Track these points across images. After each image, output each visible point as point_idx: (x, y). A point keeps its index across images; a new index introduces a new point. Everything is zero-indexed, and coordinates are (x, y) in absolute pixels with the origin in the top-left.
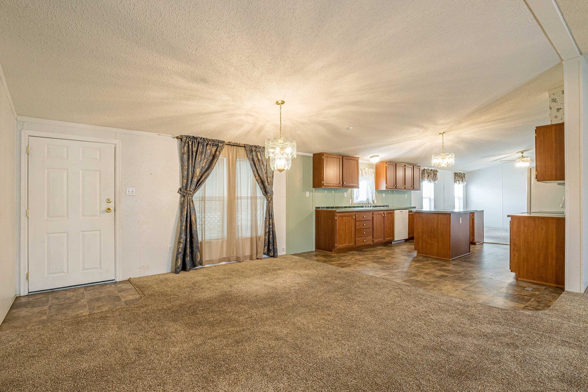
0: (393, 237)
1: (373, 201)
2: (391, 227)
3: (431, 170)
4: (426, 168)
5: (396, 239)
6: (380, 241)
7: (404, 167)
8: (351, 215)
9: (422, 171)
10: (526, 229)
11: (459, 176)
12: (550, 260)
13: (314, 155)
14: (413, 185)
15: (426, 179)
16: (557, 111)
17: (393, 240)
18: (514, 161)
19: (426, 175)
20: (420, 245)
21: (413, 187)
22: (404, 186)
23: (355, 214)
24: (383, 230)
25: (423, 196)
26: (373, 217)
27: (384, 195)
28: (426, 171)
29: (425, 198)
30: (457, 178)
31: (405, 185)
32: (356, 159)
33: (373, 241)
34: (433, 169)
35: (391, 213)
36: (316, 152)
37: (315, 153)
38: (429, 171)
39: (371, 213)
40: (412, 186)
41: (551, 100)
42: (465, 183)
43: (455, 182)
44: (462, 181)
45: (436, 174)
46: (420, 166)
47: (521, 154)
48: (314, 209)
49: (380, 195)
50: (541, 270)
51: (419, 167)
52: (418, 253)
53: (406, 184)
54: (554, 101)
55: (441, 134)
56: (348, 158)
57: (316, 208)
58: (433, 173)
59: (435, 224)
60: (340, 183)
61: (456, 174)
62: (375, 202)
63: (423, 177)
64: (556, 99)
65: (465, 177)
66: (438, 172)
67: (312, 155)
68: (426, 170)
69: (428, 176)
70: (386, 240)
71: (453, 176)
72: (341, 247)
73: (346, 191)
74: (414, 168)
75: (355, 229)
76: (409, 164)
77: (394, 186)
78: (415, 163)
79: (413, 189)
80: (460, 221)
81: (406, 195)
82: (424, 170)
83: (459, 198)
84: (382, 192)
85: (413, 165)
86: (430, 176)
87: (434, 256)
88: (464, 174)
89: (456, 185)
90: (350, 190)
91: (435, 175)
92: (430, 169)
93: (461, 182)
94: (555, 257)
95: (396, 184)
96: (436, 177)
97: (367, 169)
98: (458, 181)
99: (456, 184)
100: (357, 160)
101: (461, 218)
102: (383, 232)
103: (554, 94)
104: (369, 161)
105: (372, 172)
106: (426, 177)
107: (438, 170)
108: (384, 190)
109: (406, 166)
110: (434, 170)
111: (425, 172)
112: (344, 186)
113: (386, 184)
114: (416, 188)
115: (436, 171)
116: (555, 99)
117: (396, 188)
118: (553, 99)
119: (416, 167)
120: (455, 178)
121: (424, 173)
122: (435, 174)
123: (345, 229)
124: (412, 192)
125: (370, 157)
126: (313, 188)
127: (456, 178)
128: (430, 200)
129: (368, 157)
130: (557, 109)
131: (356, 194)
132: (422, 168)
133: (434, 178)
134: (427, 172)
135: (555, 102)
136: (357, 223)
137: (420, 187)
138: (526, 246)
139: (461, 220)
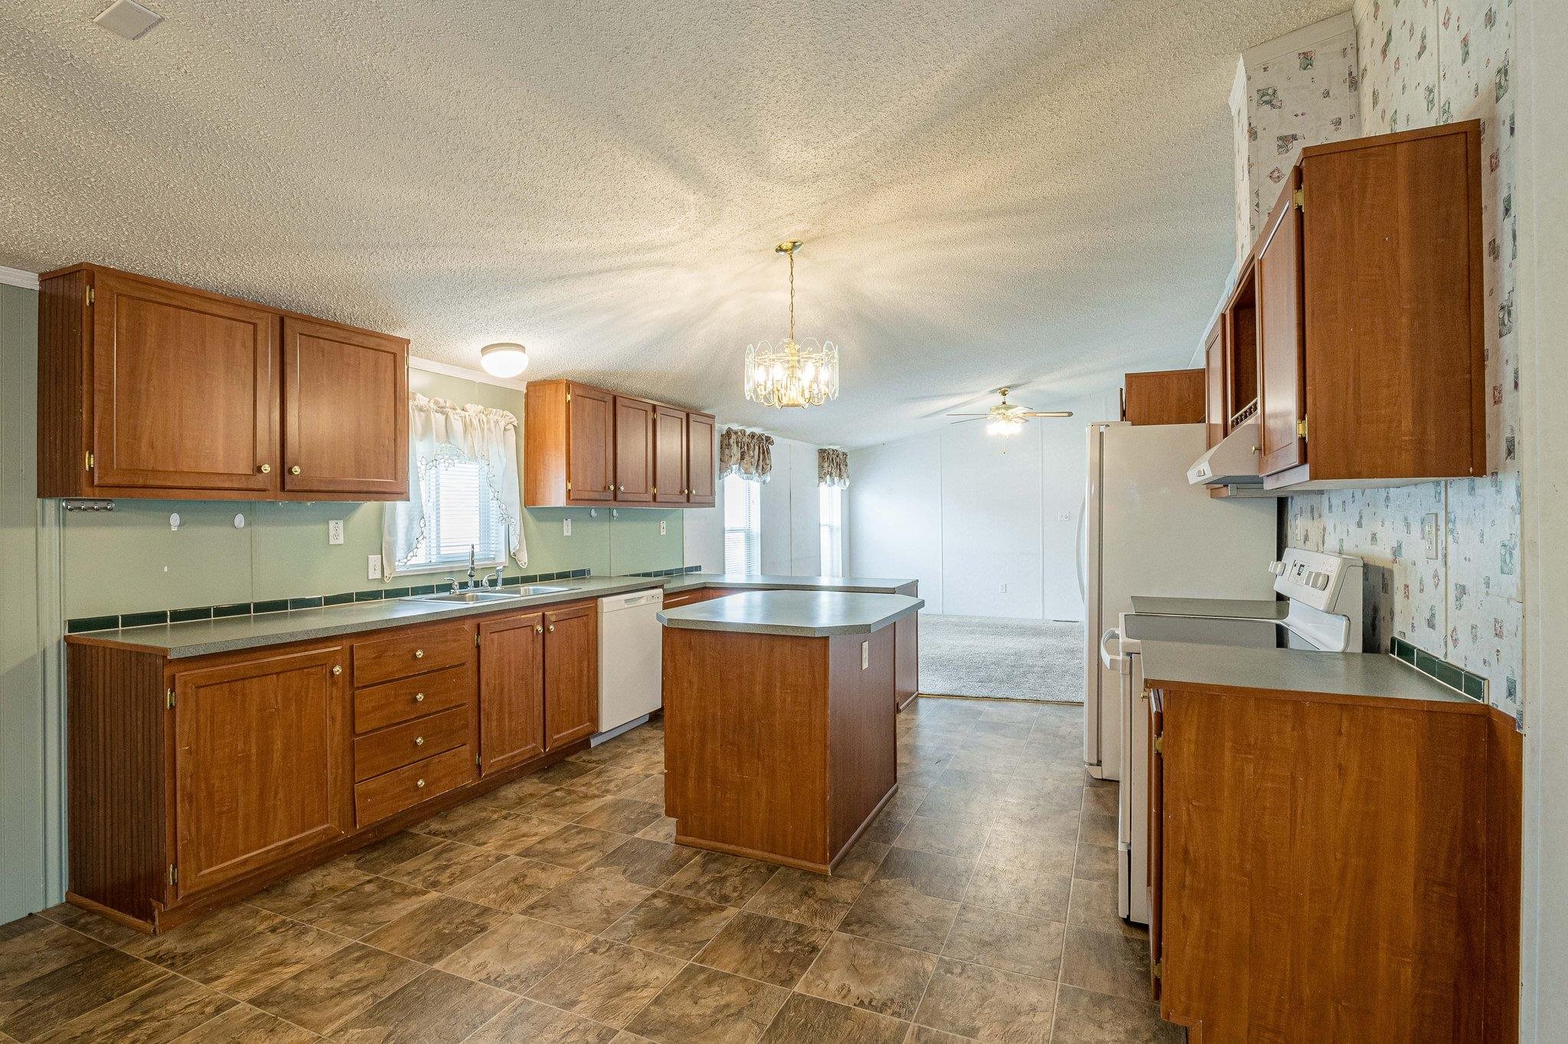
0: (595, 719)
1: (513, 558)
2: (580, 678)
3: (753, 436)
4: (735, 427)
5: (606, 725)
6: (516, 760)
7: (650, 414)
8: (309, 657)
9: (722, 436)
10: (1250, 769)
11: (832, 462)
12: (1382, 956)
13: (45, 278)
14: (688, 487)
15: (734, 467)
16: (1280, 147)
17: (595, 732)
18: (983, 416)
19: (736, 451)
20: (691, 795)
21: (688, 496)
22: (651, 490)
23: (352, 648)
24: (538, 698)
25: (727, 526)
26: (478, 647)
27: (567, 528)
28: (734, 437)
29: (732, 531)
30: (826, 465)
31: (655, 485)
32: (394, 348)
33: (479, 767)
34: (758, 431)
35: (585, 610)
36: (62, 260)
37: (53, 268)
38: (746, 440)
39: (468, 626)
40: (682, 492)
41: (1256, 96)
42: (848, 483)
43: (821, 478)
44: (840, 476)
45: (768, 449)
46: (713, 417)
47: (1001, 398)
48: (55, 632)
49: (550, 527)
50: (1332, 1015)
51: (709, 421)
52: (683, 829)
53: (658, 482)
54: (1266, 102)
55: (786, 251)
56: (325, 332)
57: (74, 625)
58: (757, 447)
59: (758, 689)
60: (259, 470)
61: (823, 454)
62: (523, 558)
63: (726, 458)
64: (1275, 91)
65: (846, 466)
66: (772, 443)
67: (30, 281)
68: (736, 433)
69: (742, 458)
70: (557, 744)
71: (813, 459)
72: (220, 877)
73: (344, 515)
74: (692, 424)
75: (353, 732)
76: (677, 406)
77: (606, 488)
78: (694, 401)
79: (688, 501)
80: (864, 657)
81: (663, 524)
82: (729, 433)
83: (832, 530)
84: (554, 515)
85: (688, 411)
86: (747, 457)
87: (753, 848)
88: (844, 454)
89: (824, 488)
90: (369, 507)
91: (764, 453)
92: (748, 431)
93: (836, 479)
94: (1410, 943)
95: (615, 483)
96: (768, 461)
97: (473, 409)
98: (828, 477)
99: (822, 484)
100: (395, 355)
101: (866, 645)
102: (538, 711)
103: (1265, 69)
104: (475, 368)
105: (502, 424)
106: (734, 459)
107: (774, 438)
108: (562, 506)
109: (659, 412)
110: (760, 437)
111: (732, 441)
112: (287, 487)
113: (568, 479)
114: (697, 499)
115: (768, 439)
116: (1270, 91)
117: (615, 499)
118: (1262, 93)
119: (700, 418)
120: (821, 467)
121: (729, 444)
122: (763, 449)
123: (265, 752)
124: (688, 512)
125: (485, 350)
126: (42, 493)
127: (823, 467)
128: (749, 538)
129: (470, 348)
130: (1280, 138)
131: (409, 529)
132: (721, 427)
133: (761, 463)
134: (737, 443)
135: (1273, 106)
136: (366, 701)
137: (712, 493)
138: (1248, 866)
139: (865, 655)
